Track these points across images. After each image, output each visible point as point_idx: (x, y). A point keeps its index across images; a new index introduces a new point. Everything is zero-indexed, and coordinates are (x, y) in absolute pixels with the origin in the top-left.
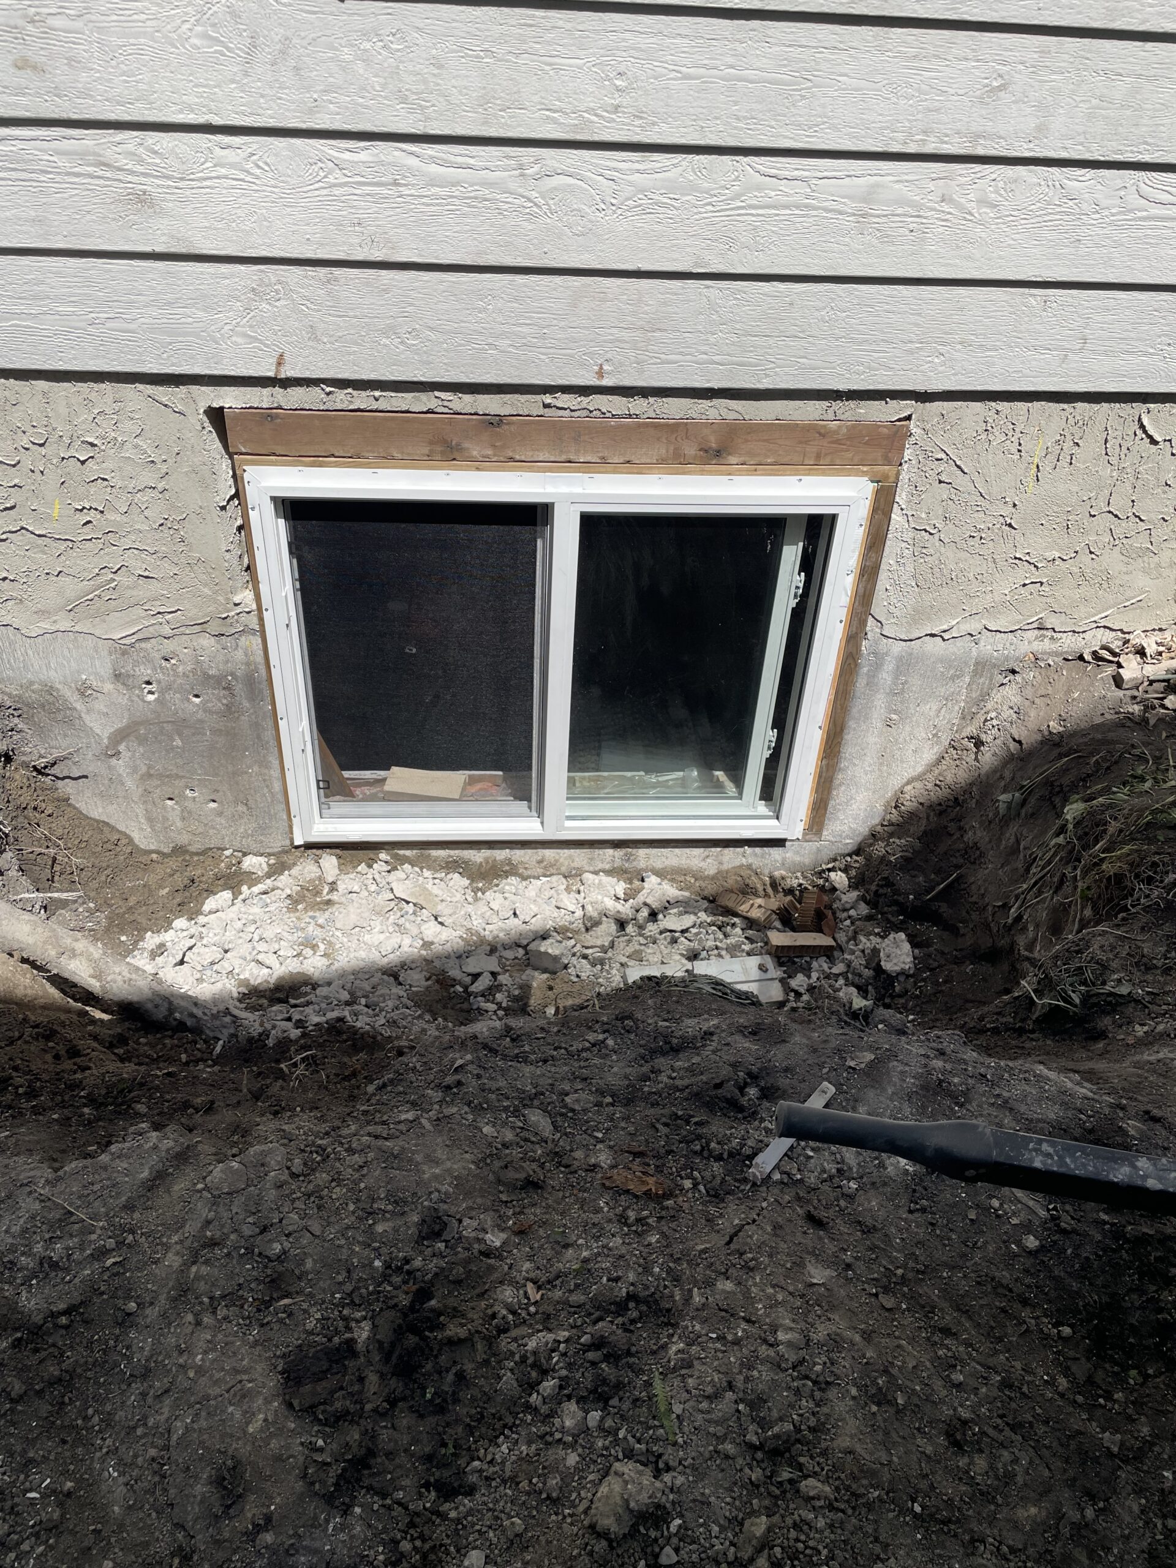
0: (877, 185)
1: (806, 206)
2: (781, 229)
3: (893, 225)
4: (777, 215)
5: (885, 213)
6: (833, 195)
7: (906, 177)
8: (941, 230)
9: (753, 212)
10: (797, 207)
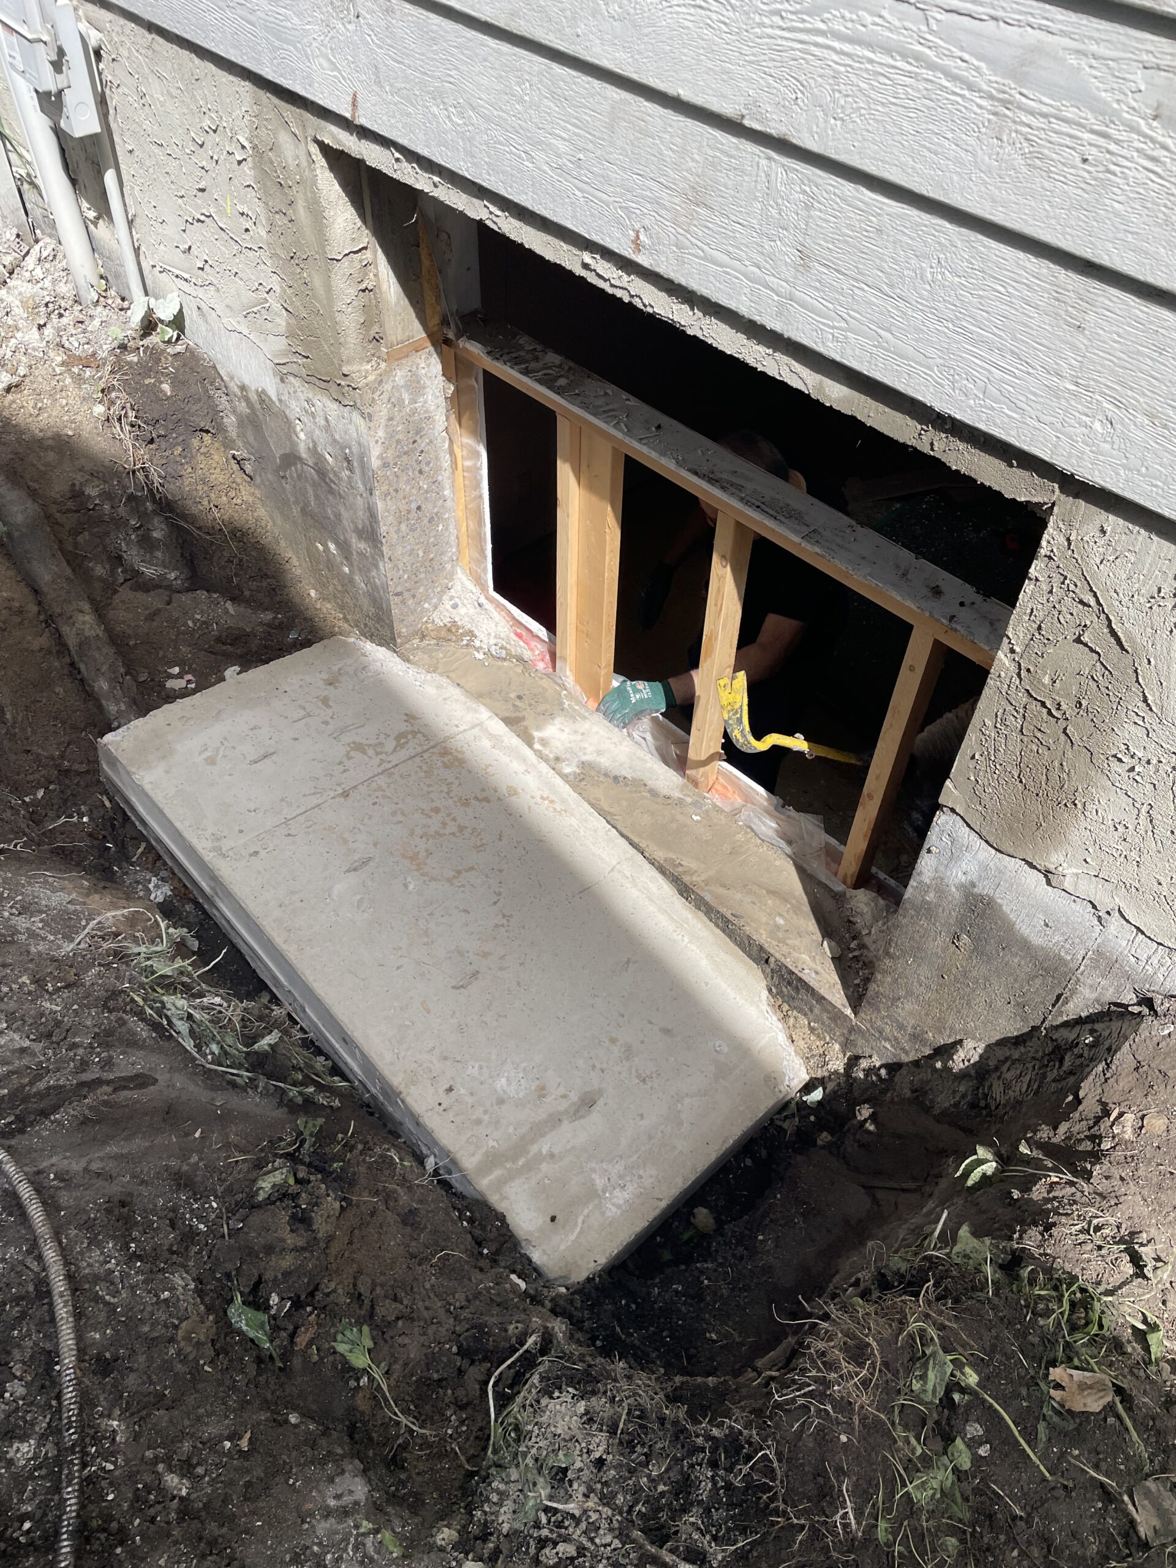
0: (1038, 49)
1: (918, 57)
2: (873, 88)
3: (1055, 137)
4: (871, 61)
5: (1045, 109)
6: (962, 49)
7: (1094, 48)
8: (1142, 175)
9: (836, 44)
10: (904, 56)
